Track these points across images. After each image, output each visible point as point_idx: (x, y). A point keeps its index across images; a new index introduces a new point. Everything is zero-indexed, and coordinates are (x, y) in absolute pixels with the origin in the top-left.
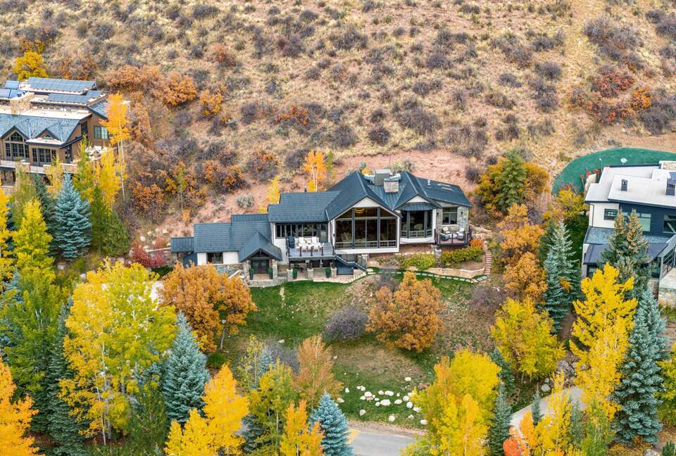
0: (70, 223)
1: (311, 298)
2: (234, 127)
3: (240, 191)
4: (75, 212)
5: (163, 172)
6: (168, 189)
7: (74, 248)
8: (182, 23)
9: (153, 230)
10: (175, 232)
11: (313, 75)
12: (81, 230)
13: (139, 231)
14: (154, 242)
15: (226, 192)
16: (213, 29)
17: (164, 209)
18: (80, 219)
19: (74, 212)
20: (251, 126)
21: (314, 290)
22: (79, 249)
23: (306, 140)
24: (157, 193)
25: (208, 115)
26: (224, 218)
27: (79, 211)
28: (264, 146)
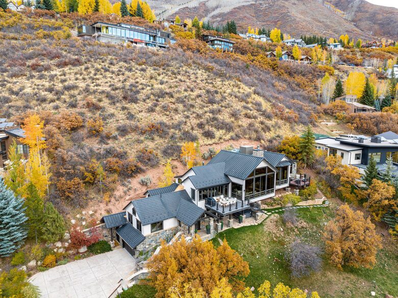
0: (6, 221)
1: (245, 242)
2: (115, 138)
3: (139, 175)
4: (12, 209)
5: (82, 168)
6: (87, 179)
7: (12, 243)
8: (57, 93)
9: (81, 213)
10: (99, 212)
11: (151, 110)
12: (17, 226)
13: (68, 216)
14: (84, 223)
15: (131, 176)
16: (79, 94)
17: (86, 195)
18: (16, 215)
19: (10, 209)
20: (127, 137)
21: (243, 235)
22: (16, 244)
23: (166, 141)
24: (79, 184)
25: (95, 133)
26: (133, 195)
27: (14, 208)
28: (142, 146)
